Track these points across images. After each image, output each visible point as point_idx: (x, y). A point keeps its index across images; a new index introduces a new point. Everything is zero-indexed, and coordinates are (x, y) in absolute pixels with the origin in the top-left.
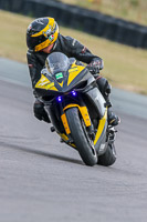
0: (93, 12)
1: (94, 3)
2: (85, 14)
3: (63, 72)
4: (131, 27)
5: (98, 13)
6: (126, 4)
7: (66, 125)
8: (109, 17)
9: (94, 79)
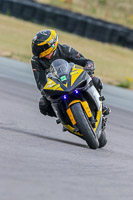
0: (66, 11)
1: (66, 2)
2: (58, 12)
3: (66, 75)
4: (100, 24)
5: (70, 12)
6: (95, 4)
7: (72, 118)
8: (80, 15)
9: (90, 79)
